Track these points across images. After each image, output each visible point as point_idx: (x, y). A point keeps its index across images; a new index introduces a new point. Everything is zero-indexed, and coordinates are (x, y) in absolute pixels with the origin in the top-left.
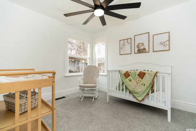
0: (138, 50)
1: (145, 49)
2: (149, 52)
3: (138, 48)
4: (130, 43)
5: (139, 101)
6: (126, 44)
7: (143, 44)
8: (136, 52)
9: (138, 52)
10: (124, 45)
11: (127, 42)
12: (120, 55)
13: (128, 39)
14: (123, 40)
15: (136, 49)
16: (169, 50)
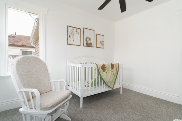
0: (87, 43)
1: (91, 44)
2: (94, 47)
3: (87, 41)
4: (79, 34)
5: (111, 88)
6: (75, 33)
7: (90, 39)
8: (85, 45)
9: (86, 46)
10: (72, 33)
11: (76, 32)
12: (68, 44)
13: (77, 28)
14: (72, 27)
15: (85, 42)
16: (104, 48)
